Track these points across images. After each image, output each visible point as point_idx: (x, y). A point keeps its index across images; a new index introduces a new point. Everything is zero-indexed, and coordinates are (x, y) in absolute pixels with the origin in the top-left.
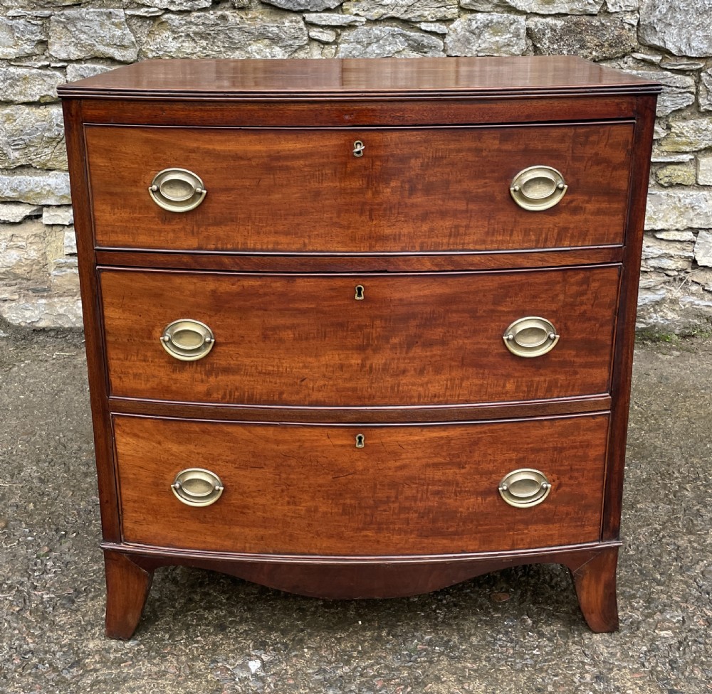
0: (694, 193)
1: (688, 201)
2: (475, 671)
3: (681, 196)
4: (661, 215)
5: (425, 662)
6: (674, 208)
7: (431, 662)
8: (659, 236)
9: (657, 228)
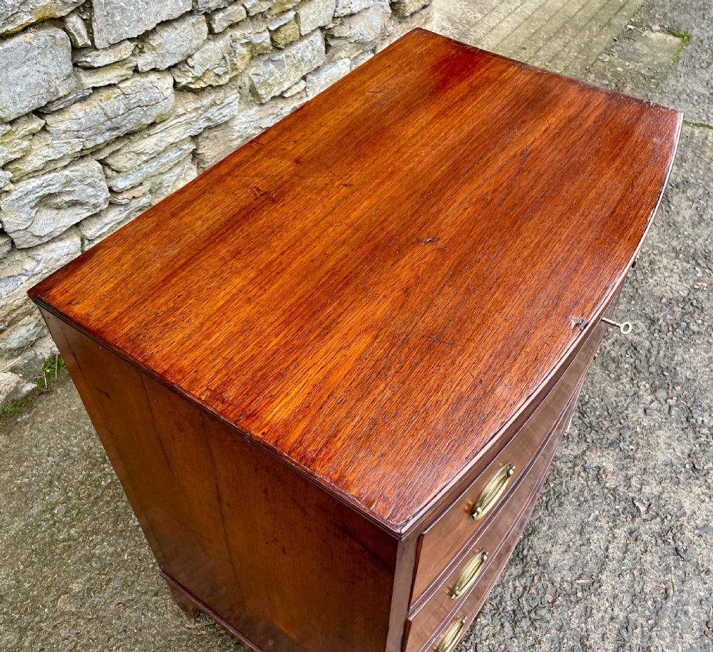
0: (300, 45)
1: (299, 55)
2: (550, 528)
3: (294, 52)
4: (285, 76)
5: (528, 551)
6: (292, 66)
7: (531, 548)
8: (286, 95)
9: (284, 89)
